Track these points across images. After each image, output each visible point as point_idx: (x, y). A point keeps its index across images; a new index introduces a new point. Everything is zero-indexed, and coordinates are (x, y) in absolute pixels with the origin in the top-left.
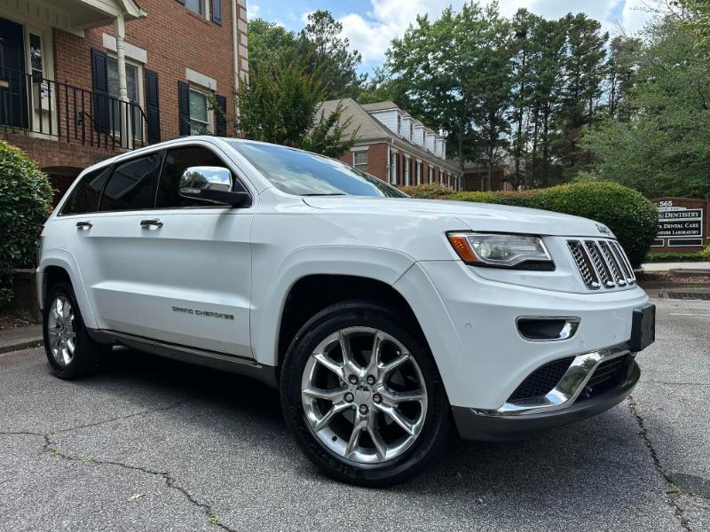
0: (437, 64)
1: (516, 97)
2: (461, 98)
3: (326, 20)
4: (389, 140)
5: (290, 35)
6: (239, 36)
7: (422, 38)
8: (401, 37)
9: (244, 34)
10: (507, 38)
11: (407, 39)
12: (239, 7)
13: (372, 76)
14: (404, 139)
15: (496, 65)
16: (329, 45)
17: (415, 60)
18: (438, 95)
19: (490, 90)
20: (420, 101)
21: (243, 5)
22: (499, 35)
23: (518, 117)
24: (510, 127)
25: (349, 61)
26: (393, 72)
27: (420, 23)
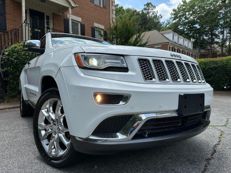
0: (190, 16)
1: (222, 25)
2: (199, 27)
3: (150, 5)
4: (169, 43)
5: (139, 12)
6: (112, 11)
7: (184, 7)
8: (176, 8)
9: (114, 10)
10: (218, 4)
11: (178, 8)
12: (112, 2)
13: (166, 22)
14: (175, 43)
15: (213, 14)
16: (151, 13)
17: (181, 15)
18: (190, 27)
19: (210, 23)
20: (184, 29)
21: (114, 1)
22: (214, 3)
23: (222, 33)
24: (219, 37)
25: (158, 18)
26: (173, 20)
27: (183, 2)
